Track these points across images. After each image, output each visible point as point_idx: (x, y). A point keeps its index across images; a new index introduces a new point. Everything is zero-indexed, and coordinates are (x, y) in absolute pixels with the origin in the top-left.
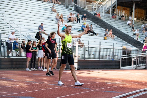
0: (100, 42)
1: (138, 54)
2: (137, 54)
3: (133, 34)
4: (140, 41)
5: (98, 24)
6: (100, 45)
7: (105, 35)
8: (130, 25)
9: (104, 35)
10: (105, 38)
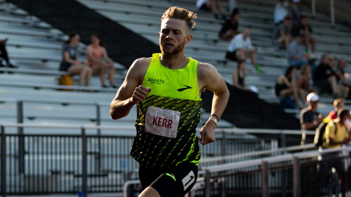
0: (20, 105)
1: (227, 158)
2: (220, 158)
3: (222, 57)
4: (254, 89)
5: (31, 13)
6: (20, 119)
7: (65, 66)
8: (215, 10)
9: (57, 65)
10: (61, 81)
